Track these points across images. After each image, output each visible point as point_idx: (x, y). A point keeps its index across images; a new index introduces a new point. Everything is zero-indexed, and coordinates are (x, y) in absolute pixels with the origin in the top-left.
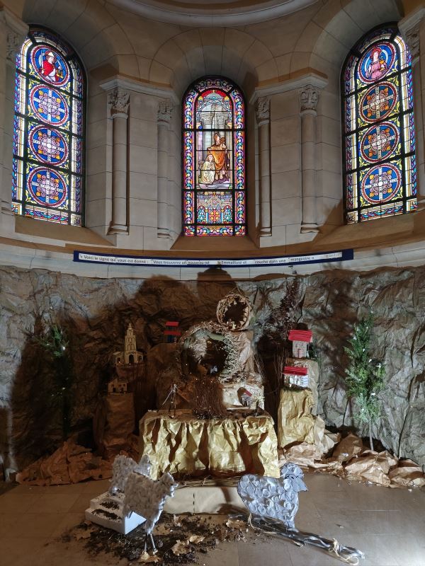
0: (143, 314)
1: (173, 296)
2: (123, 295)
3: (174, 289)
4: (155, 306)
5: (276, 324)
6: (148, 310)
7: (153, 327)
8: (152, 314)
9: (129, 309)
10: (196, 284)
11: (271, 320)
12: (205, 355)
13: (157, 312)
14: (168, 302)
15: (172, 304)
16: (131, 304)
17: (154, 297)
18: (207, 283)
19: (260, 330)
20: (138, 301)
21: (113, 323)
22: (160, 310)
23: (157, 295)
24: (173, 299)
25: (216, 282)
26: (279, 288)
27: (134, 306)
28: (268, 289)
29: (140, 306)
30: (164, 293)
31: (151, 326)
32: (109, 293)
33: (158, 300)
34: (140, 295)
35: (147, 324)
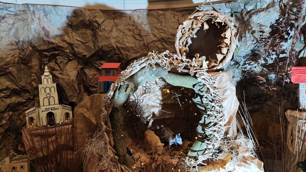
0: (76, 56)
1: (114, 30)
2: (43, 28)
3: (116, 21)
4: (91, 44)
5: (262, 61)
6: (81, 50)
7: (90, 72)
8: (87, 54)
9: (54, 49)
10: (145, 13)
11: (254, 56)
12: (160, 111)
13: (94, 52)
14: (107, 38)
15: (113, 41)
16: (57, 41)
17: (89, 32)
18: (160, 12)
19: (237, 71)
20: (66, 38)
21: (31, 67)
22: (97, 49)
23: (93, 30)
24: (115, 33)
25: (173, 10)
26: (267, 8)
27: (62, 44)
28: (248, 12)
29: (71, 45)
30: (103, 27)
31: (87, 71)
32: (19, 24)
33: (95, 36)
34: (70, 30)
35: (82, 69)
